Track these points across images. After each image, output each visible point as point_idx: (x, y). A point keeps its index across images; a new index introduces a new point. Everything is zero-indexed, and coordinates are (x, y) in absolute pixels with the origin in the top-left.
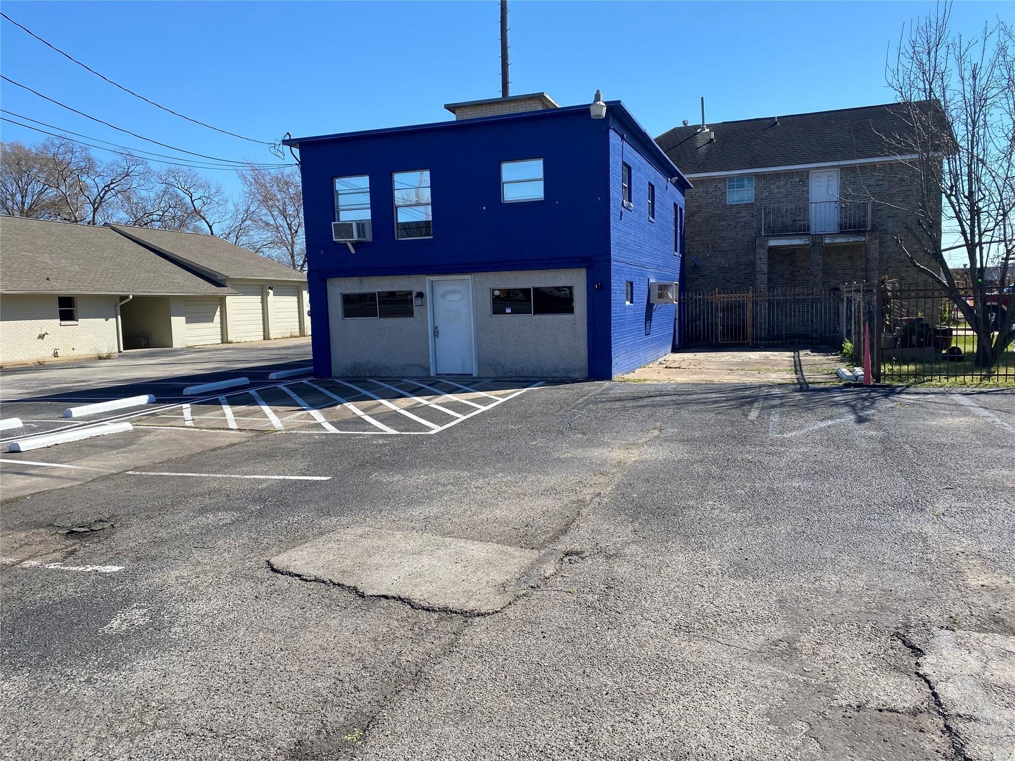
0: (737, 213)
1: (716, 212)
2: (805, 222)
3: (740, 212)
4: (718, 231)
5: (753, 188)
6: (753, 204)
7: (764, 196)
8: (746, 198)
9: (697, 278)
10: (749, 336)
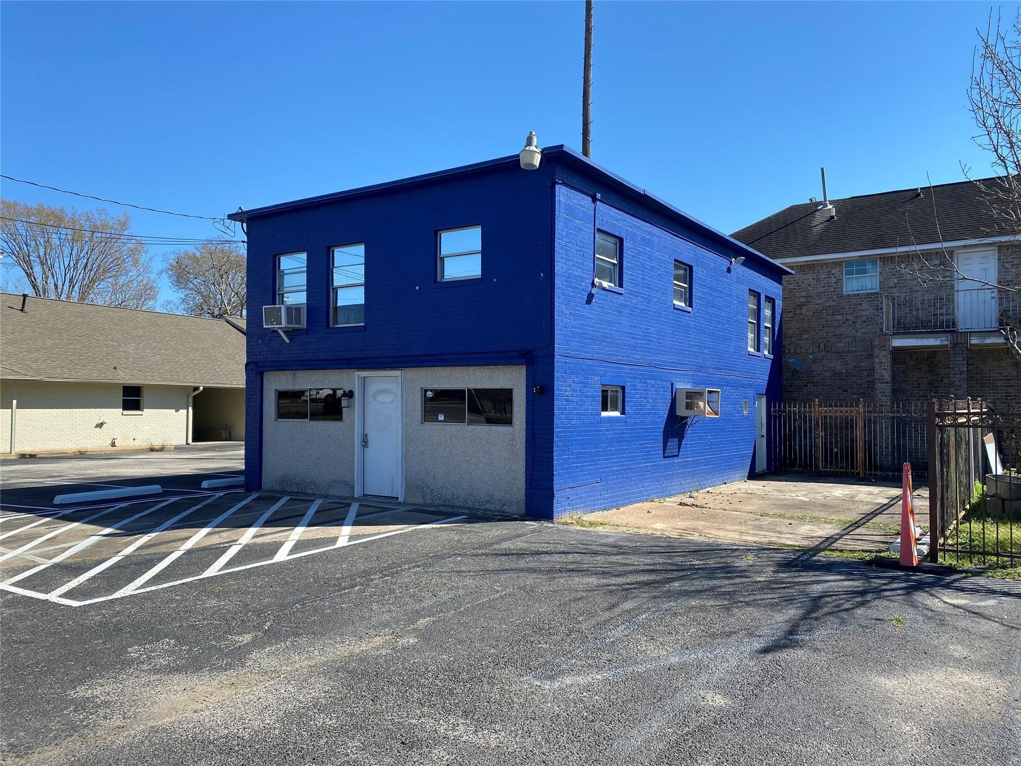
0: (856, 304)
1: (828, 304)
2: (948, 317)
3: (861, 304)
4: (832, 327)
5: (878, 274)
6: (877, 293)
7: (892, 284)
8: (869, 287)
9: (806, 386)
10: (860, 463)
